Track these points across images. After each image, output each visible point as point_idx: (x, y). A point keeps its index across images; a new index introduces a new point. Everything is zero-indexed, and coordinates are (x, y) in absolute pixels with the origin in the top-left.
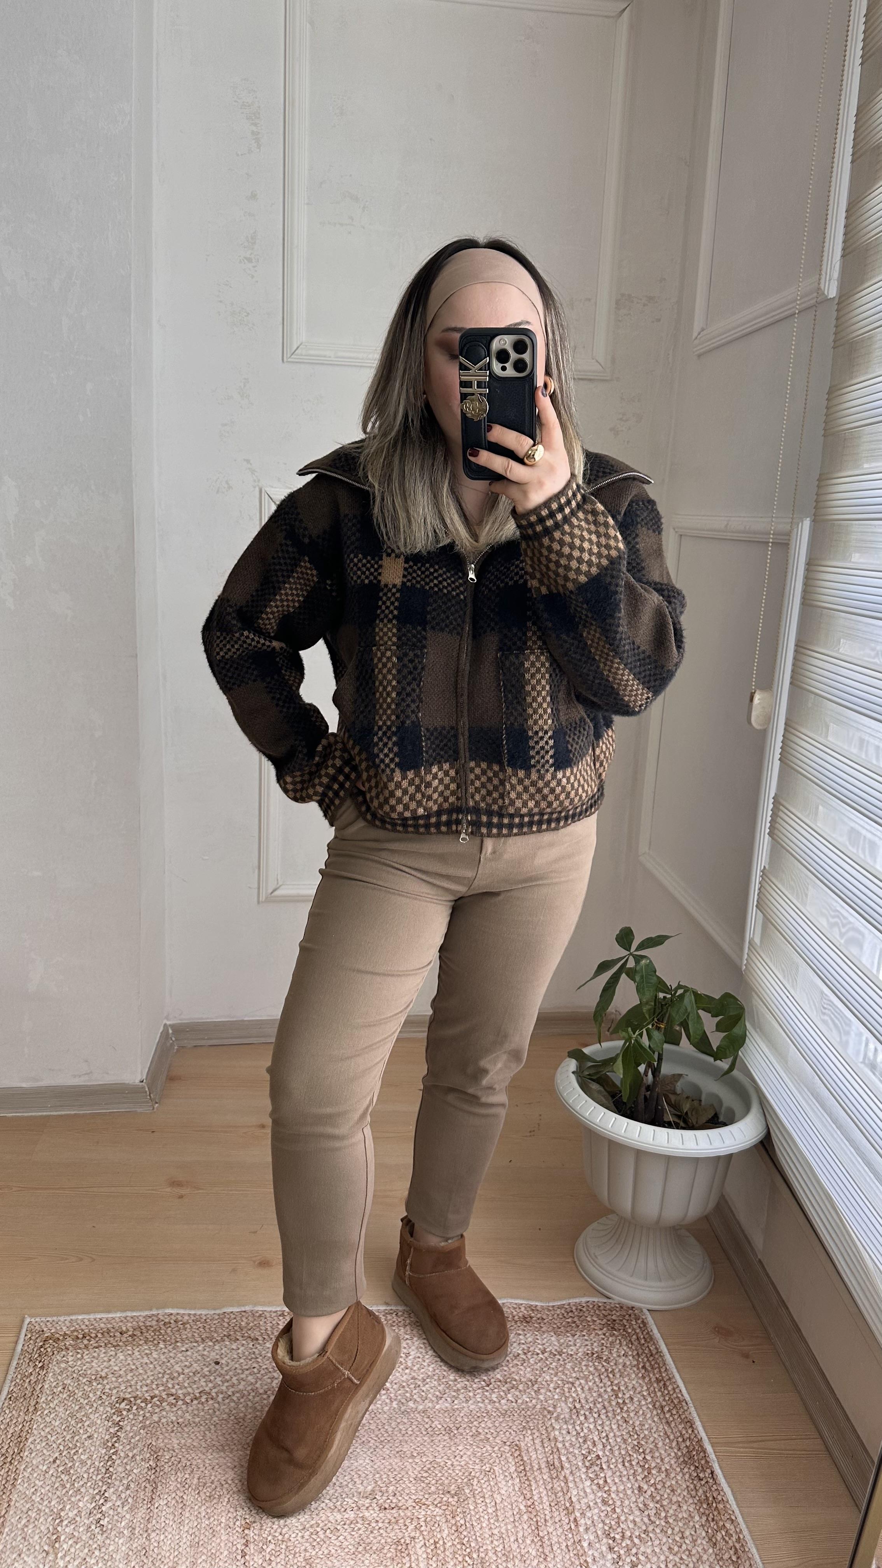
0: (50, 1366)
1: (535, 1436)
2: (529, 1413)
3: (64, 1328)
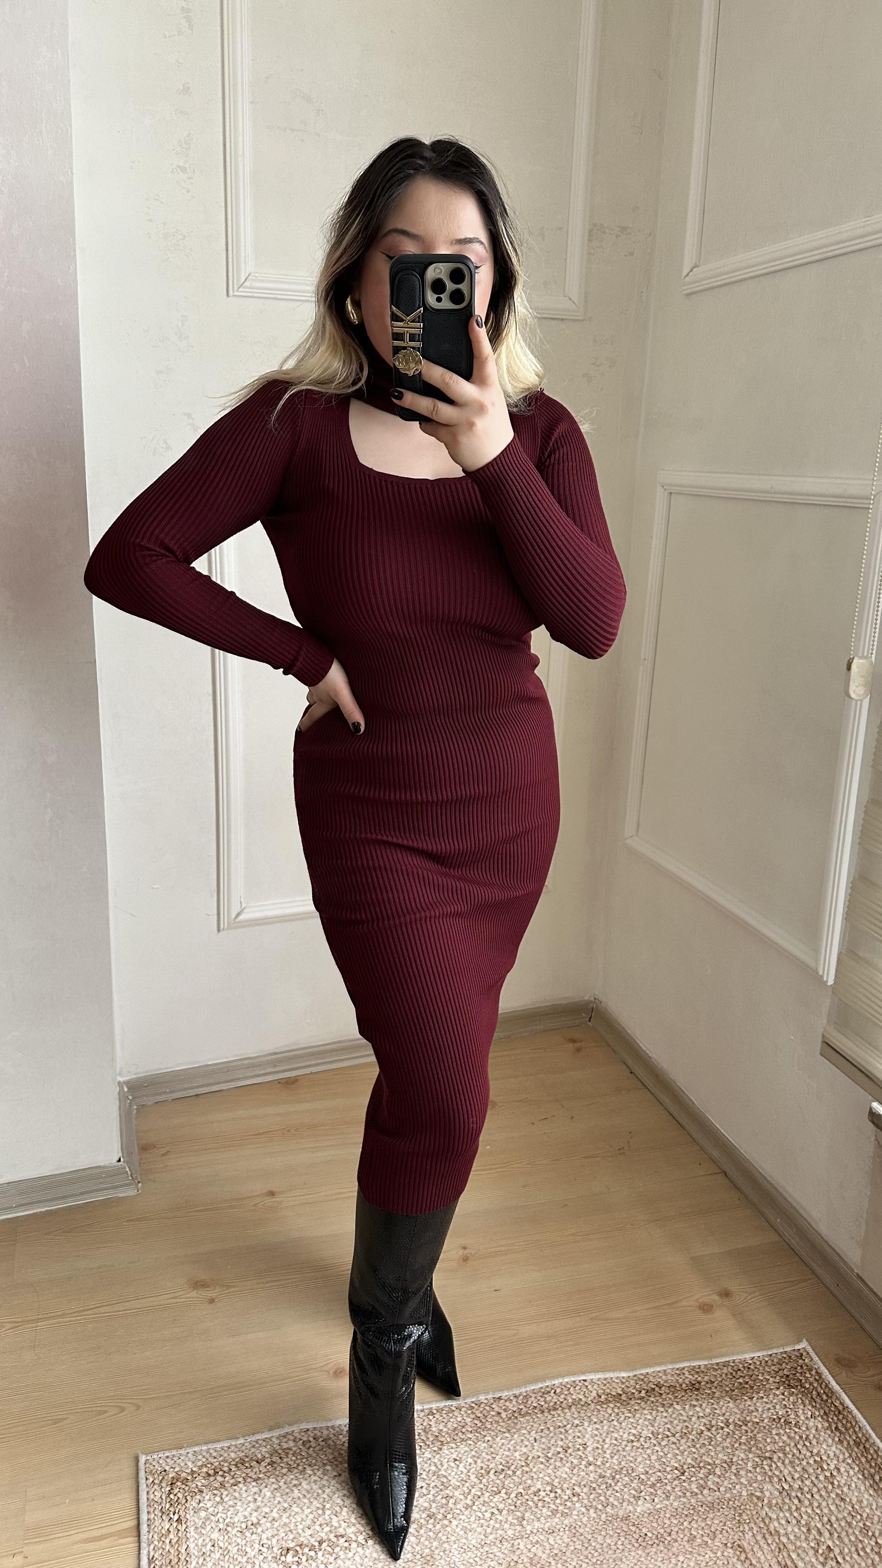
0: (188, 1516)
1: (755, 1532)
2: (736, 1502)
3: (189, 1464)
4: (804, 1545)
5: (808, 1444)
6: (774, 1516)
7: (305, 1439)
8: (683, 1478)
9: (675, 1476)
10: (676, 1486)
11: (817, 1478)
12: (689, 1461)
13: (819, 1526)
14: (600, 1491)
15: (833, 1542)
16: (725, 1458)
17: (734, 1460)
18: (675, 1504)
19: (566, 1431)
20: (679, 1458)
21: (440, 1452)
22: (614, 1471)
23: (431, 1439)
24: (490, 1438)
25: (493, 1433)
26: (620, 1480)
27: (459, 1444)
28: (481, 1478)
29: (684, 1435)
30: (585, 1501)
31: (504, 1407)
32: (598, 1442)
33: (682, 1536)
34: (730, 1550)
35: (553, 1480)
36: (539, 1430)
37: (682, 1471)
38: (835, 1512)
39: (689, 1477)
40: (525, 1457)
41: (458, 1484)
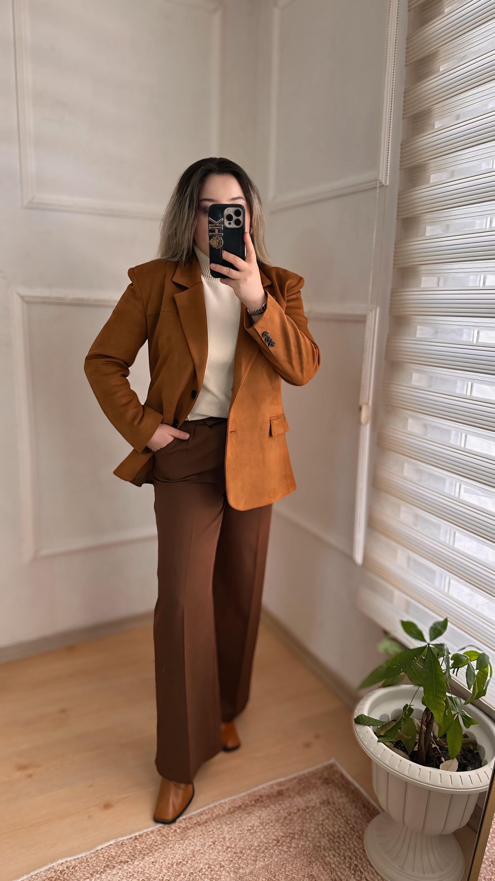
1: (318, 866)
4: (344, 866)
5: (339, 812)
6: (327, 855)
7: (61, 869)
8: (279, 844)
9: (274, 844)
10: (275, 849)
11: (346, 829)
12: (281, 834)
13: (350, 854)
14: (235, 862)
15: (358, 862)
16: (300, 829)
17: (304, 828)
18: (276, 860)
19: (214, 833)
20: (276, 833)
21: (143, 860)
22: (242, 848)
23: (138, 853)
24: (172, 846)
25: (173, 843)
26: (246, 853)
27: (154, 853)
28: (169, 870)
29: (277, 821)
30: (228, 869)
31: (178, 827)
32: (231, 834)
33: (281, 877)
34: (306, 879)
35: (209, 861)
36: (199, 835)
37: (278, 841)
38: (357, 846)
39: (282, 843)
40: (193, 851)
41: (156, 876)
